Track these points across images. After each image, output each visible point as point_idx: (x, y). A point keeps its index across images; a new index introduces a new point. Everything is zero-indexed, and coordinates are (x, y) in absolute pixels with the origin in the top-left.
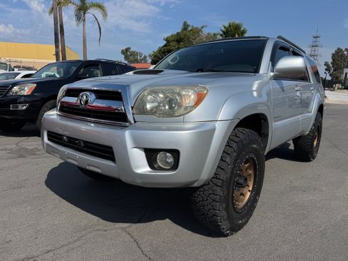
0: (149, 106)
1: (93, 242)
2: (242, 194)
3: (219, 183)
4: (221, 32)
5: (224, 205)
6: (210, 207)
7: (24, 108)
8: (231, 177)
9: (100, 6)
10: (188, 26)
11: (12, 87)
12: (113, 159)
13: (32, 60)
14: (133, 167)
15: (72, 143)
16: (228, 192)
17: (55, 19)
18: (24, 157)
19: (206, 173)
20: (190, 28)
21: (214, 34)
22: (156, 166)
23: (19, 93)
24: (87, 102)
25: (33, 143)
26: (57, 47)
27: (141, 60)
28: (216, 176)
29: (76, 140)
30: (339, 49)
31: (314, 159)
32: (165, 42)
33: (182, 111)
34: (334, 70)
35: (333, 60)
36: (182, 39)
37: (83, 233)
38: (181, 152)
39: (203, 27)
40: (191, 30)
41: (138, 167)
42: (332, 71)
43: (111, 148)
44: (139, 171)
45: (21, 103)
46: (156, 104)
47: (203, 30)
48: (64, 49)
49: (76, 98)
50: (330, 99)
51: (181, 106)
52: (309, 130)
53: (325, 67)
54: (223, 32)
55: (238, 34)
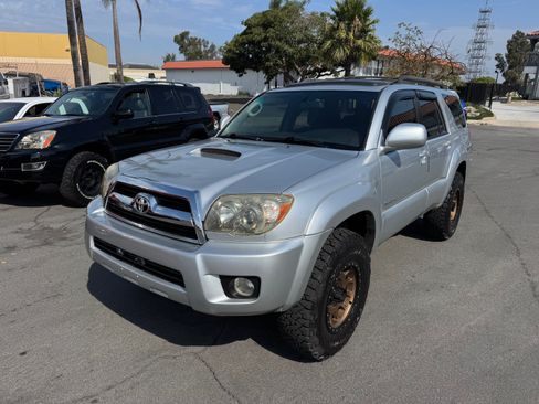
0: (223, 219)
2: (341, 308)
3: (309, 305)
4: (333, 13)
5: (315, 330)
6: (298, 332)
7: (42, 167)
8: (323, 297)
11: (21, 137)
12: (182, 285)
13: (33, 60)
14: (206, 297)
15: (131, 258)
16: (320, 315)
18: (50, 244)
19: (293, 296)
21: (322, 14)
22: (234, 294)
23: (31, 147)
24: (145, 208)
27: (207, 52)
28: (305, 297)
29: (135, 256)
30: (518, 33)
31: (450, 236)
32: (244, 28)
33: (262, 227)
34: (510, 67)
35: (510, 51)
36: (271, 22)
37: (148, 361)
38: (262, 278)
39: (304, 2)
41: (213, 296)
42: (506, 69)
44: (215, 301)
45: (36, 160)
46: (231, 215)
47: (305, 7)
48: (85, 44)
50: (498, 118)
51: (261, 221)
52: (443, 199)
53: (497, 62)
54: (335, 12)
55: (359, 16)
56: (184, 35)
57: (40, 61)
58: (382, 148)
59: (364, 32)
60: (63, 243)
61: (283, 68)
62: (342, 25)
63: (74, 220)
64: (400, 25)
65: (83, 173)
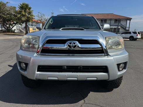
14: (117, 73)
24: (76, 45)
54: (20, 6)
55: (28, 9)
59: (30, 13)
61: (2, 22)
62: (23, 11)
64: (39, 13)
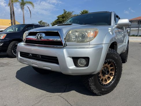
1: (47, 103)
7: (1, 45)
9: (30, 3)
10: (66, 12)
14: (68, 66)
15: (35, 57)
17: (11, 8)
18: (3, 66)
20: (67, 13)
24: (41, 37)
25: (6, 60)
26: (12, 20)
27: (47, 26)
29: (37, 55)
32: (58, 18)
36: (64, 17)
37: (41, 98)
39: (73, 12)
40: (68, 13)
41: (70, 66)
43: (56, 58)
44: (71, 68)
47: (73, 13)
49: (35, 36)
52: (125, 50)
54: (81, 14)
56: (41, 22)
57: (2, 26)
58: (116, 26)
60: (8, 66)
63: (11, 61)
65: (14, 48)
